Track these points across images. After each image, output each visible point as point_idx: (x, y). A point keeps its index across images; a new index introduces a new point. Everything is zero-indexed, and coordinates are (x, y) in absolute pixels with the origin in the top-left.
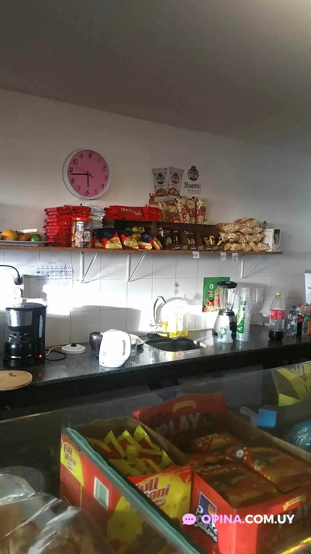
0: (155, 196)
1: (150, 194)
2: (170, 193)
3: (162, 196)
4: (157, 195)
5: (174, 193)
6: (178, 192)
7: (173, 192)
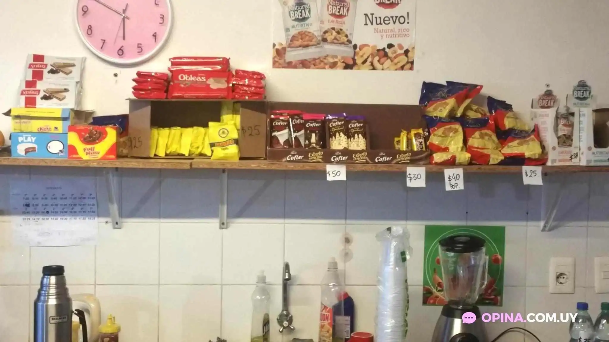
0: (288, 49)
1: (274, 45)
2: (325, 40)
3: (307, 46)
4: (293, 45)
5: (335, 38)
6: (346, 36)
7: (333, 38)
